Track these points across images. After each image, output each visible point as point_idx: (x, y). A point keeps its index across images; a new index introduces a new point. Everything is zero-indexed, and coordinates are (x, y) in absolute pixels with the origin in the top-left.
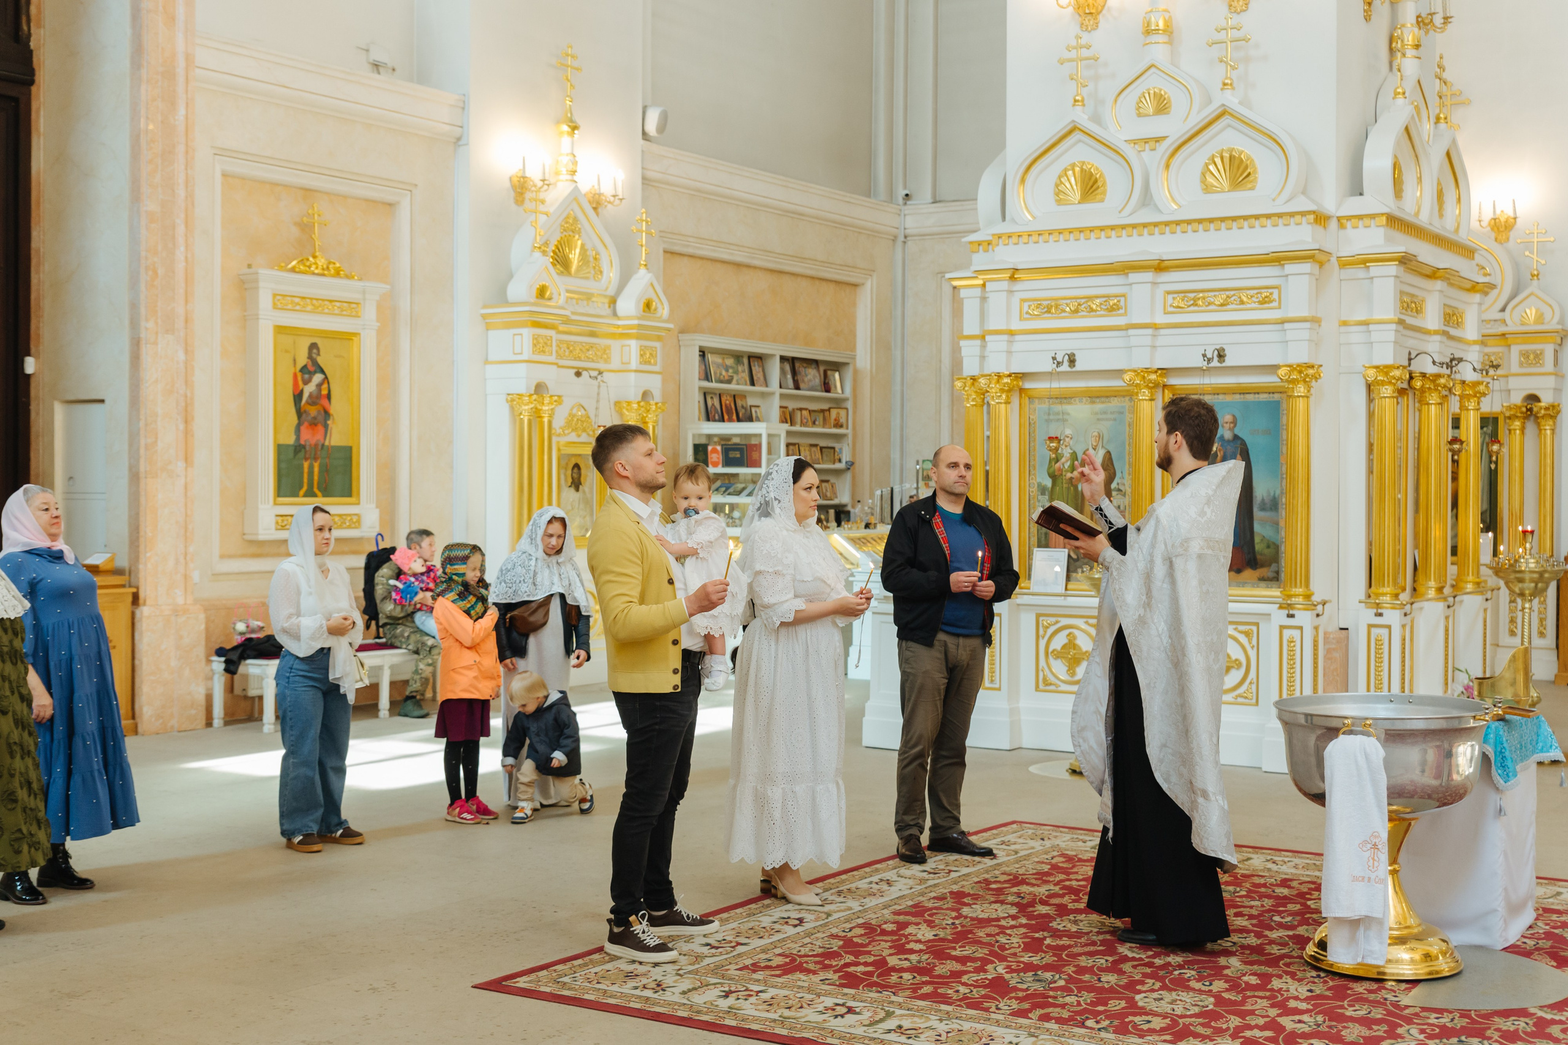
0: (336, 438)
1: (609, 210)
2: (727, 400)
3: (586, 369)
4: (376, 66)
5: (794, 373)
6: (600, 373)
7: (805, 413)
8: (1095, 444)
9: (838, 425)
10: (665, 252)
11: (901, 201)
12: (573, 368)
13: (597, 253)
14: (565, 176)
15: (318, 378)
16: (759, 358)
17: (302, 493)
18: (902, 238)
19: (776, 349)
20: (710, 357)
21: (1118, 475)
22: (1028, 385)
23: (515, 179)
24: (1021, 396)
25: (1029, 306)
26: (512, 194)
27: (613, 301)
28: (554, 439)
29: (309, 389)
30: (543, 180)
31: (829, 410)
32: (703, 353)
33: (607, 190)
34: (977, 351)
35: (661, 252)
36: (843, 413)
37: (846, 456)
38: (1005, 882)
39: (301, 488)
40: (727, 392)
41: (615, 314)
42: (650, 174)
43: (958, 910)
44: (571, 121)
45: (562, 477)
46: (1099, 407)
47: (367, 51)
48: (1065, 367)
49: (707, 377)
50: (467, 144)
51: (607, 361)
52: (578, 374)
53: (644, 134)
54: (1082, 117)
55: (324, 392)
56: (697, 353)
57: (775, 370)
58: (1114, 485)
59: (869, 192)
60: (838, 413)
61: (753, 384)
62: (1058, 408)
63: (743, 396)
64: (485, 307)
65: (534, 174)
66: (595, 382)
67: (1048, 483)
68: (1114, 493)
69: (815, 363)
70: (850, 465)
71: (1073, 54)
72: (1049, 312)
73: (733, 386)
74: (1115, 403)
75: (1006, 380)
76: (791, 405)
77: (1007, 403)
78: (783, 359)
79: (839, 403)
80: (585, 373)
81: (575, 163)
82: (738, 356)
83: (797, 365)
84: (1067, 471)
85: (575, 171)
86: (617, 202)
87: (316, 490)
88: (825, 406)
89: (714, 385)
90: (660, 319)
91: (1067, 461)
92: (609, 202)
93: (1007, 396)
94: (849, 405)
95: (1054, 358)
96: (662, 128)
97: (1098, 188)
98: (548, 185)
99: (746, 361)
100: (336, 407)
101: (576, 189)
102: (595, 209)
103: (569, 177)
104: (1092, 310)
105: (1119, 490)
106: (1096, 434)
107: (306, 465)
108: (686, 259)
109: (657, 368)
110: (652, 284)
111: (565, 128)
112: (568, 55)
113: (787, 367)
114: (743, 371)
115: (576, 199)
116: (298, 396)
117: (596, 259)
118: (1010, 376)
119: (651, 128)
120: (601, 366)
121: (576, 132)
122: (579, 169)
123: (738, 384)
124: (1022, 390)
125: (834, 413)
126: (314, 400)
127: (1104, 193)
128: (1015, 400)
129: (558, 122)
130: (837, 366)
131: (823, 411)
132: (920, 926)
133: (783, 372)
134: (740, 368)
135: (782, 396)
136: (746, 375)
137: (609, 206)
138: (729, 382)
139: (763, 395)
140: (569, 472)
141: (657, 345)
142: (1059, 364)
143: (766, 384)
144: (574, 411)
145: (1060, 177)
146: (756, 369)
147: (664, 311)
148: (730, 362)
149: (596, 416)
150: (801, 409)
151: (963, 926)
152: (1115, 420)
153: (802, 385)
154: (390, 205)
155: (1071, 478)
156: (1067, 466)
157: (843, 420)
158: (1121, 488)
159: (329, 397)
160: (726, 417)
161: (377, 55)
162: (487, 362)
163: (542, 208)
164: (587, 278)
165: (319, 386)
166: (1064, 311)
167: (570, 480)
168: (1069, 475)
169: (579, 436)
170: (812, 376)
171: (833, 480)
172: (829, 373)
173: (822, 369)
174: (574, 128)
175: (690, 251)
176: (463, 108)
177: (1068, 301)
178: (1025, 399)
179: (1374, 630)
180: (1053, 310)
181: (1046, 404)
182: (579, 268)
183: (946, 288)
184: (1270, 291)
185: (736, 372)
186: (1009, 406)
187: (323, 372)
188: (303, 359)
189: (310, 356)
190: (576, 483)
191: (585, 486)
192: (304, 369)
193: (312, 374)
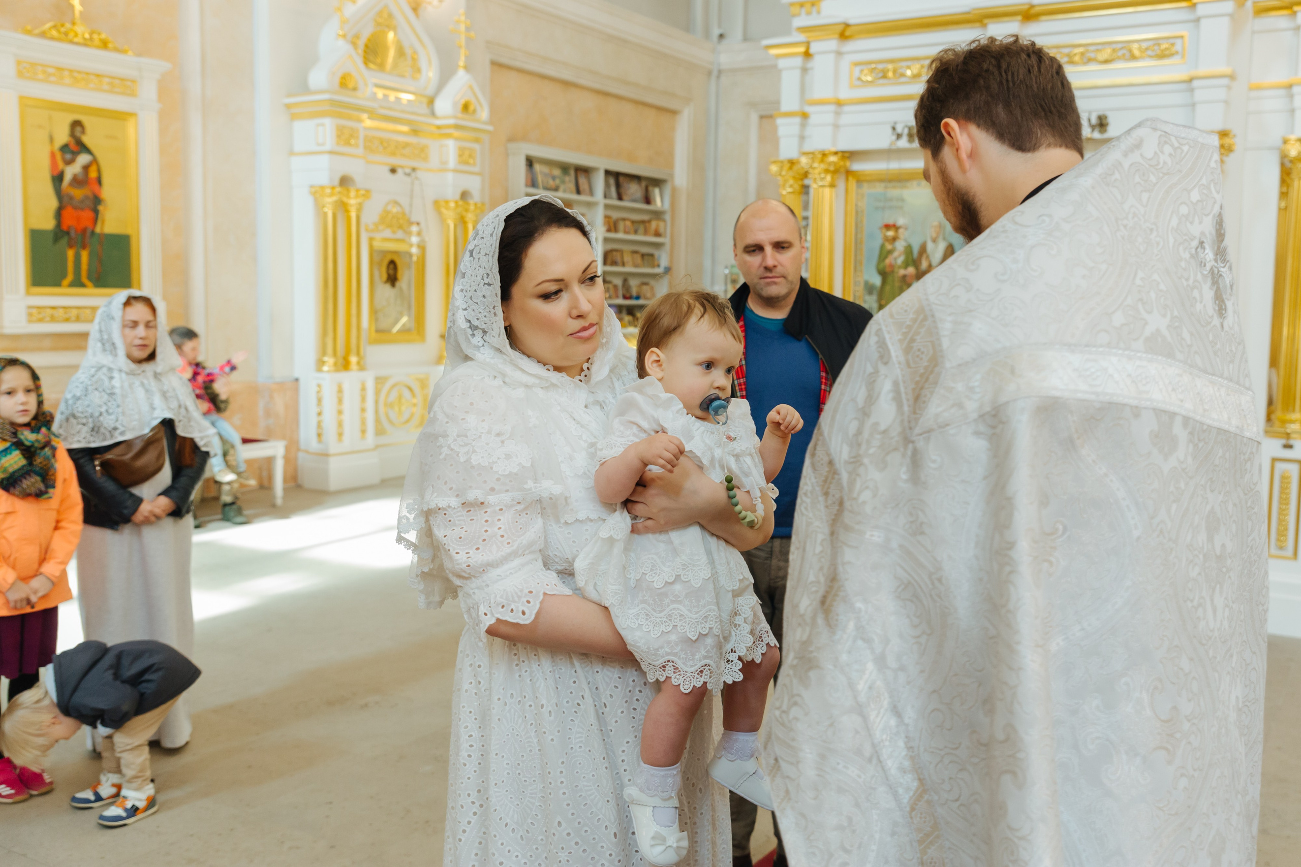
0: (110, 224)
3: (402, 167)
5: (618, 186)
6: (414, 169)
7: (628, 223)
8: (934, 235)
9: (657, 234)
10: (494, 63)
11: (715, 40)
12: (387, 165)
13: (415, 52)
15: (83, 159)
16: (583, 171)
17: (66, 282)
18: (715, 73)
19: (600, 163)
20: (537, 167)
22: (857, 166)
24: (847, 179)
25: (862, 71)
27: (431, 101)
28: (364, 234)
29: (70, 172)
31: (649, 221)
32: (530, 161)
34: (797, 128)
35: (487, 61)
36: (661, 224)
37: (664, 262)
39: (64, 276)
41: (433, 114)
45: (376, 273)
49: (533, 183)
51: (423, 159)
52: (393, 171)
55: (93, 174)
56: (524, 161)
57: (599, 182)
59: (688, 27)
60: (658, 224)
61: (578, 192)
62: (894, 192)
63: (569, 204)
64: (289, 95)
66: (408, 179)
67: (877, 281)
69: (636, 178)
70: (668, 270)
72: (884, 77)
75: (833, 159)
76: (615, 215)
77: (832, 185)
78: (608, 173)
79: (658, 215)
80: (400, 171)
82: (564, 168)
83: (621, 179)
84: (900, 267)
86: (437, 4)
87: (84, 280)
88: (645, 217)
90: (479, 121)
91: (900, 256)
92: (429, 3)
93: (832, 178)
94: (668, 217)
95: (894, 129)
99: (572, 173)
100: (108, 192)
106: (936, 223)
107: (71, 253)
109: (477, 169)
110: (470, 87)
113: (612, 181)
114: (570, 182)
116: (58, 179)
117: (415, 60)
118: (836, 154)
120: (414, 164)
123: (565, 191)
124: (848, 173)
125: (654, 224)
126: (77, 182)
128: (841, 184)
130: (657, 182)
131: (643, 222)
133: (607, 185)
134: (567, 179)
135: (607, 207)
136: (572, 186)
137: (429, 7)
138: (556, 189)
139: (590, 205)
140: (384, 269)
141: (476, 146)
142: (899, 136)
143: (591, 193)
144: (388, 208)
146: (583, 181)
147: (484, 114)
148: (557, 172)
149: (410, 212)
150: (624, 219)
153: (625, 197)
155: (904, 277)
156: (900, 260)
157: (661, 230)
159: (99, 181)
162: (292, 153)
164: (402, 76)
165: (86, 168)
166: (904, 75)
167: (385, 276)
168: (902, 272)
169: (391, 232)
170: (634, 189)
171: (652, 282)
172: (650, 188)
173: (644, 184)
175: (518, 64)
177: (909, 63)
178: (852, 183)
179: (1279, 466)
180: (890, 74)
181: (879, 188)
182: (395, 65)
183: (754, 117)
184: (1172, 41)
185: (563, 182)
186: (833, 190)
187: (87, 150)
188: (63, 137)
189: (72, 134)
190: (392, 279)
191: (402, 283)
192: (64, 148)
193: (75, 154)
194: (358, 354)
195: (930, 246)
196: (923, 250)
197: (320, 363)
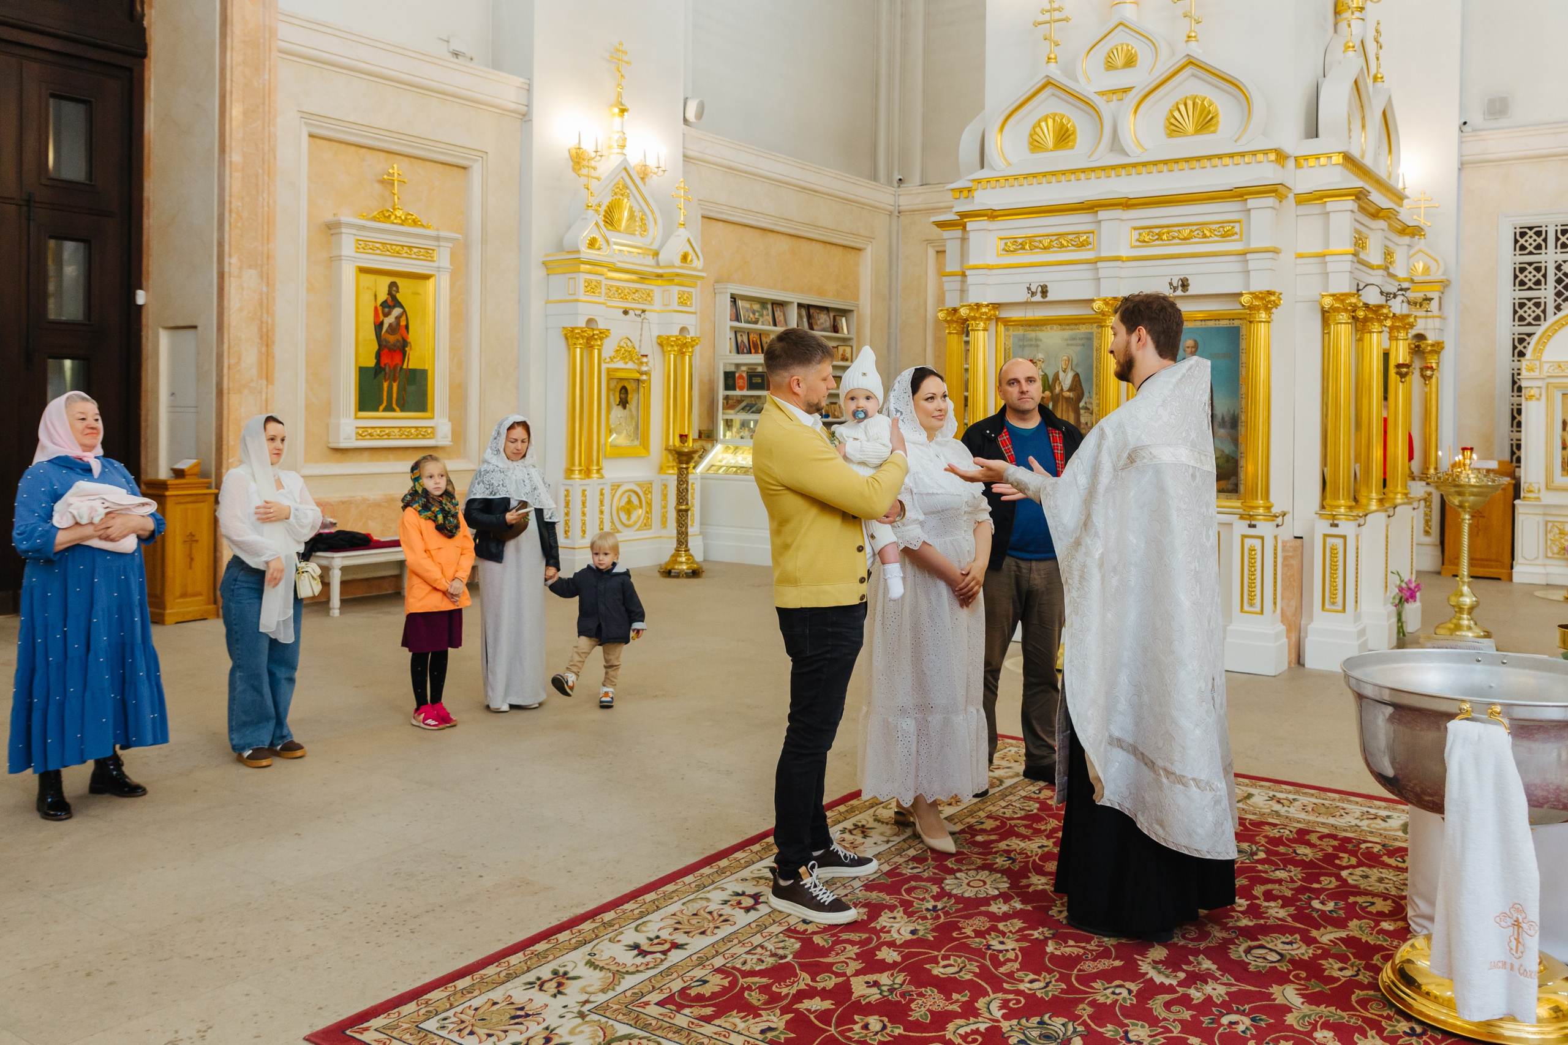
0: (413, 362)
1: (654, 181)
2: (754, 337)
3: (633, 309)
4: (456, 54)
5: (809, 317)
6: (644, 311)
8: (1064, 367)
9: (844, 359)
10: (703, 217)
11: (896, 184)
12: (620, 308)
13: (644, 214)
14: (616, 150)
15: (397, 311)
16: (781, 304)
17: (381, 408)
18: (896, 213)
19: (795, 298)
20: (740, 303)
21: (1086, 394)
22: (1004, 314)
23: (573, 151)
24: (997, 324)
25: (1006, 244)
26: (571, 163)
27: (656, 254)
28: (604, 366)
29: (388, 321)
30: (596, 152)
31: (837, 347)
32: (734, 299)
33: (652, 163)
34: (958, 286)
35: (700, 217)
36: (848, 349)
38: (993, 831)
39: (381, 403)
40: (755, 331)
41: (658, 264)
42: (690, 153)
43: (939, 881)
44: (622, 104)
45: (612, 397)
46: (1067, 333)
47: (448, 42)
48: (1038, 298)
49: (737, 318)
50: (531, 120)
51: (651, 303)
52: (626, 312)
53: (685, 120)
54: (1054, 71)
55: (403, 323)
56: (729, 299)
57: (793, 314)
58: (1082, 404)
59: (873, 176)
60: (844, 350)
61: (775, 325)
62: (1032, 334)
64: (545, 255)
65: (588, 147)
66: (639, 319)
68: (1082, 412)
69: (827, 309)
71: (1047, 17)
72: (1023, 248)
73: (759, 326)
74: (1083, 329)
75: (984, 310)
77: (985, 330)
78: (800, 305)
79: (845, 341)
80: (631, 312)
81: (625, 139)
82: (763, 302)
83: (812, 311)
85: (625, 146)
86: (660, 173)
87: (394, 406)
89: (743, 325)
90: (695, 269)
92: (655, 173)
93: (986, 324)
94: (853, 343)
95: (1029, 289)
96: (700, 114)
97: (1069, 136)
98: (601, 156)
99: (770, 307)
101: (625, 160)
102: (642, 179)
103: (620, 151)
104: (1062, 246)
105: (1086, 408)
106: (1066, 358)
107: (386, 385)
108: (721, 224)
109: (693, 309)
110: (689, 240)
111: (616, 110)
112: (618, 51)
113: (804, 312)
114: (768, 315)
115: (625, 169)
116: (379, 326)
117: (642, 220)
118: (987, 306)
119: (691, 115)
120: (643, 306)
121: (625, 113)
122: (627, 144)
123: (763, 324)
124: (998, 319)
126: (393, 329)
127: (1074, 140)
128: (993, 328)
129: (612, 106)
130: (844, 312)
132: (895, 914)
133: (800, 316)
134: (765, 312)
136: (770, 318)
137: (655, 176)
138: (756, 322)
140: (618, 393)
141: (693, 290)
142: (1033, 294)
144: (622, 344)
145: (1034, 128)
146: (778, 313)
147: (698, 264)
148: (756, 307)
149: (640, 347)
151: (946, 914)
152: (1083, 345)
153: (815, 327)
154: (464, 168)
157: (848, 355)
158: (1089, 406)
159: (407, 327)
160: (753, 351)
161: (456, 46)
162: (547, 301)
163: (593, 173)
164: (633, 234)
165: (398, 318)
166: (1037, 247)
167: (618, 400)
169: (626, 363)
170: (824, 319)
172: (837, 318)
173: (832, 315)
174: (623, 111)
175: (724, 217)
176: (528, 90)
177: (1041, 238)
178: (1001, 327)
179: (1329, 540)
180: (1027, 247)
181: (1020, 332)
182: (628, 227)
183: (931, 253)
184: (1232, 225)
185: (762, 315)
186: (986, 333)
187: (401, 306)
188: (383, 296)
189: (390, 293)
190: (624, 403)
191: (632, 405)
192: (384, 304)
193: (391, 308)
194: (598, 464)
195: (1061, 375)
196: (1056, 377)
197: (569, 472)
